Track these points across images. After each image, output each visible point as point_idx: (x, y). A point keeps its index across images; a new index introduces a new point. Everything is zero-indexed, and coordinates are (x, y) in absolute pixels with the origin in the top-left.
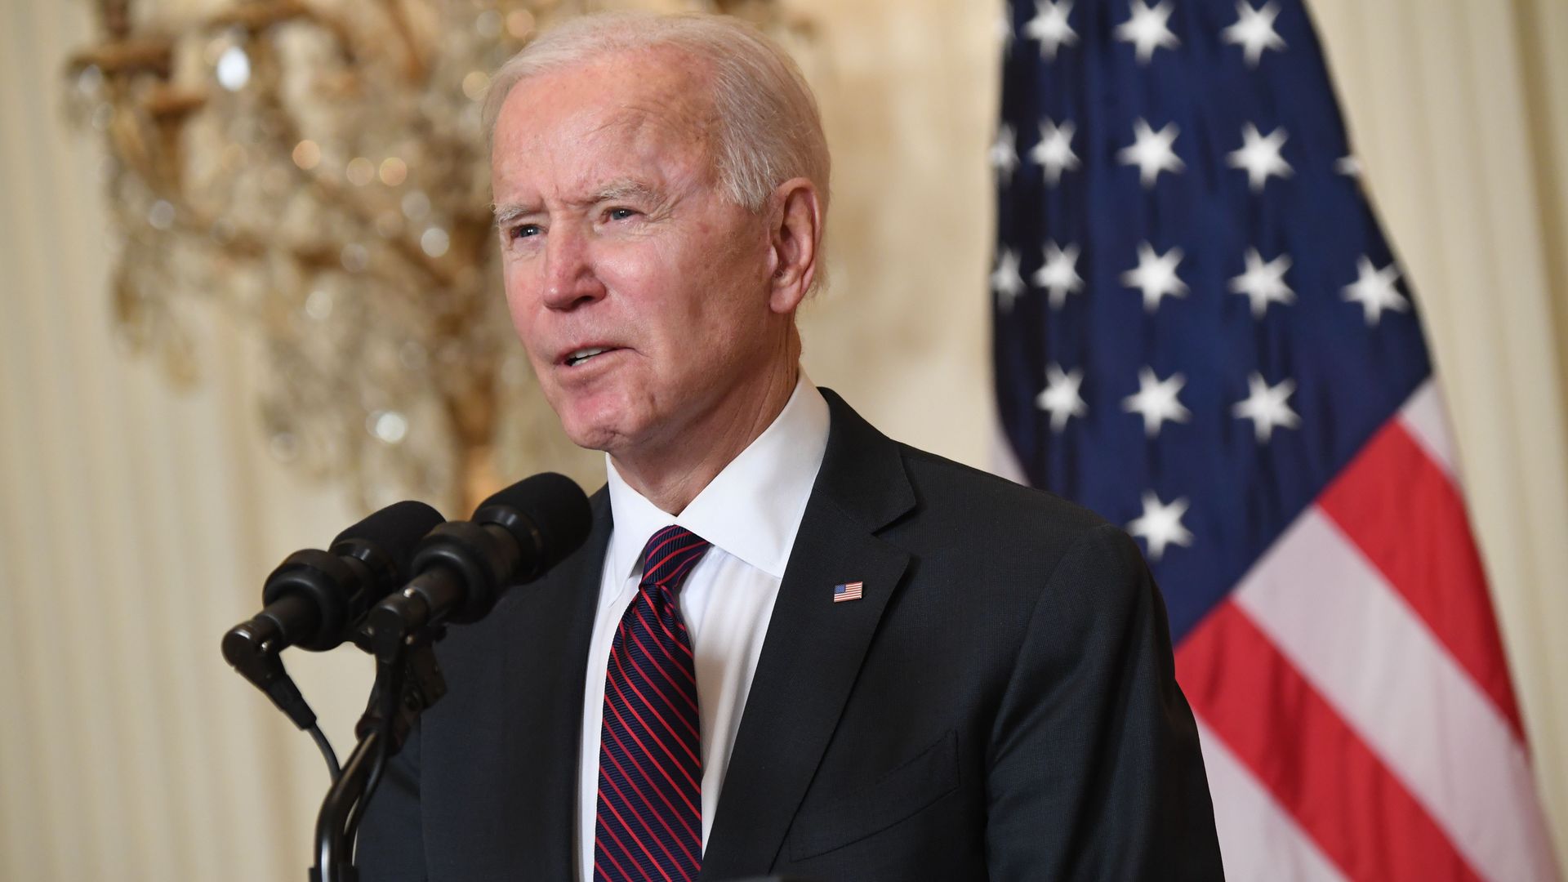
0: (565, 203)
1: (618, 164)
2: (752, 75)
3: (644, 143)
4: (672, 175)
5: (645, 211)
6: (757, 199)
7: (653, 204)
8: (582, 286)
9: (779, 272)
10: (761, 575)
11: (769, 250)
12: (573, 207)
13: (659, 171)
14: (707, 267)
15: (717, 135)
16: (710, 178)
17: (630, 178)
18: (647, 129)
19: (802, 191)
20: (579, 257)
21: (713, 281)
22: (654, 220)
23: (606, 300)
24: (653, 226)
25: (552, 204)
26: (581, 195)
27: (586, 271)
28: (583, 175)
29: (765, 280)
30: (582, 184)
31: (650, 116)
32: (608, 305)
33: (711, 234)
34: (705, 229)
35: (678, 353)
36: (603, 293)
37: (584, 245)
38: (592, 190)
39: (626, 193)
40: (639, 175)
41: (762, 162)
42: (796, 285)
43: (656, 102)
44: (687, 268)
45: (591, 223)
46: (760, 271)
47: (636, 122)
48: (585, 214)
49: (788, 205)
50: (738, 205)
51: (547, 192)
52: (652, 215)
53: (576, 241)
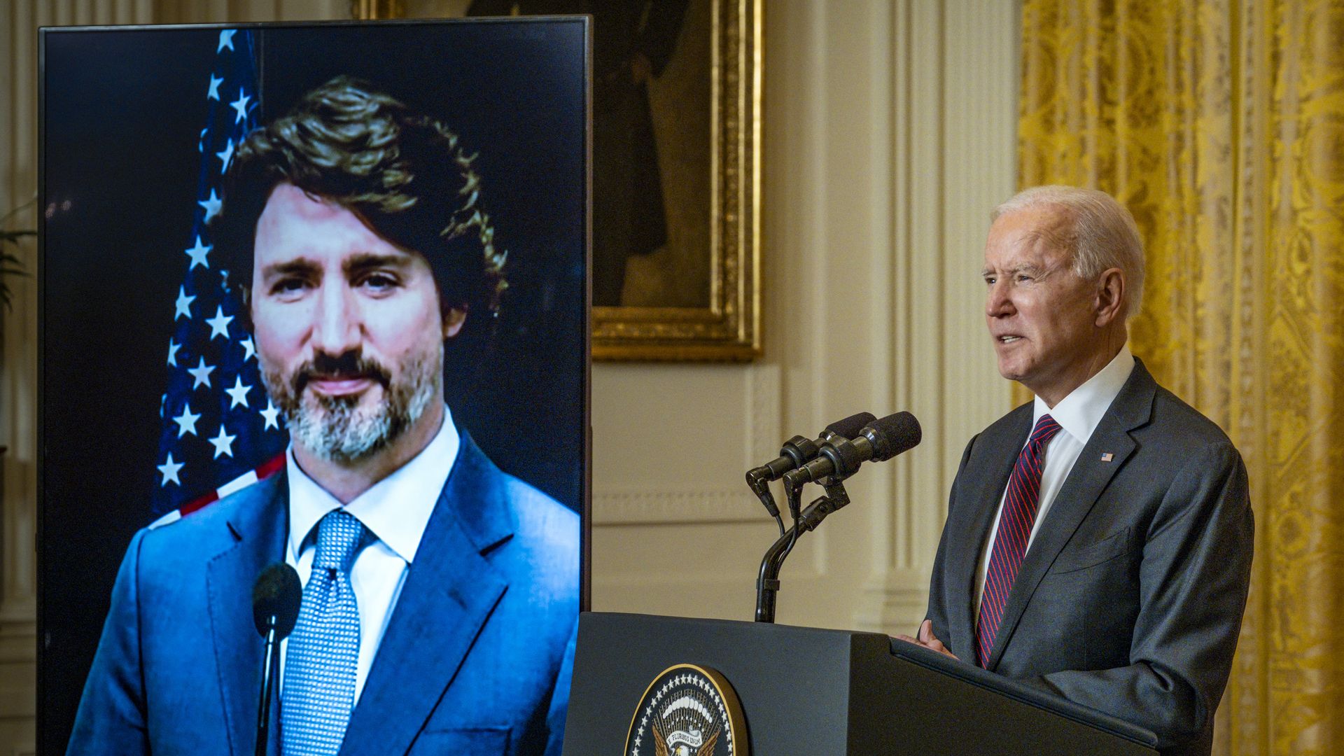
0: (1003, 272)
1: (1025, 255)
2: (1096, 219)
3: (1038, 247)
4: (1049, 262)
5: (1034, 277)
6: (1090, 275)
7: (1038, 274)
8: (1005, 308)
9: (1100, 309)
10: (1078, 443)
11: (1096, 299)
12: (1006, 273)
13: (1043, 261)
14: (1060, 304)
15: (1075, 246)
16: (1067, 264)
17: (1029, 262)
18: (1040, 242)
19: (1116, 274)
20: (1005, 295)
21: (1063, 311)
22: (1038, 282)
23: (1016, 315)
24: (1037, 284)
25: (998, 271)
26: (1009, 268)
27: (1007, 302)
28: (1010, 260)
29: (1092, 311)
30: (1009, 264)
31: (1042, 236)
32: (1017, 317)
33: (1064, 289)
34: (1061, 287)
35: (1045, 341)
36: (1015, 312)
37: (1008, 290)
38: (1013, 267)
39: (1026, 269)
40: (1033, 261)
41: (1095, 258)
42: (1109, 315)
43: (1045, 230)
44: (1050, 304)
45: (1015, 280)
46: (1090, 308)
47: (1035, 238)
48: (1012, 277)
49: (1108, 280)
50: (1079, 277)
51: (996, 265)
52: (1036, 280)
53: (1007, 287)
